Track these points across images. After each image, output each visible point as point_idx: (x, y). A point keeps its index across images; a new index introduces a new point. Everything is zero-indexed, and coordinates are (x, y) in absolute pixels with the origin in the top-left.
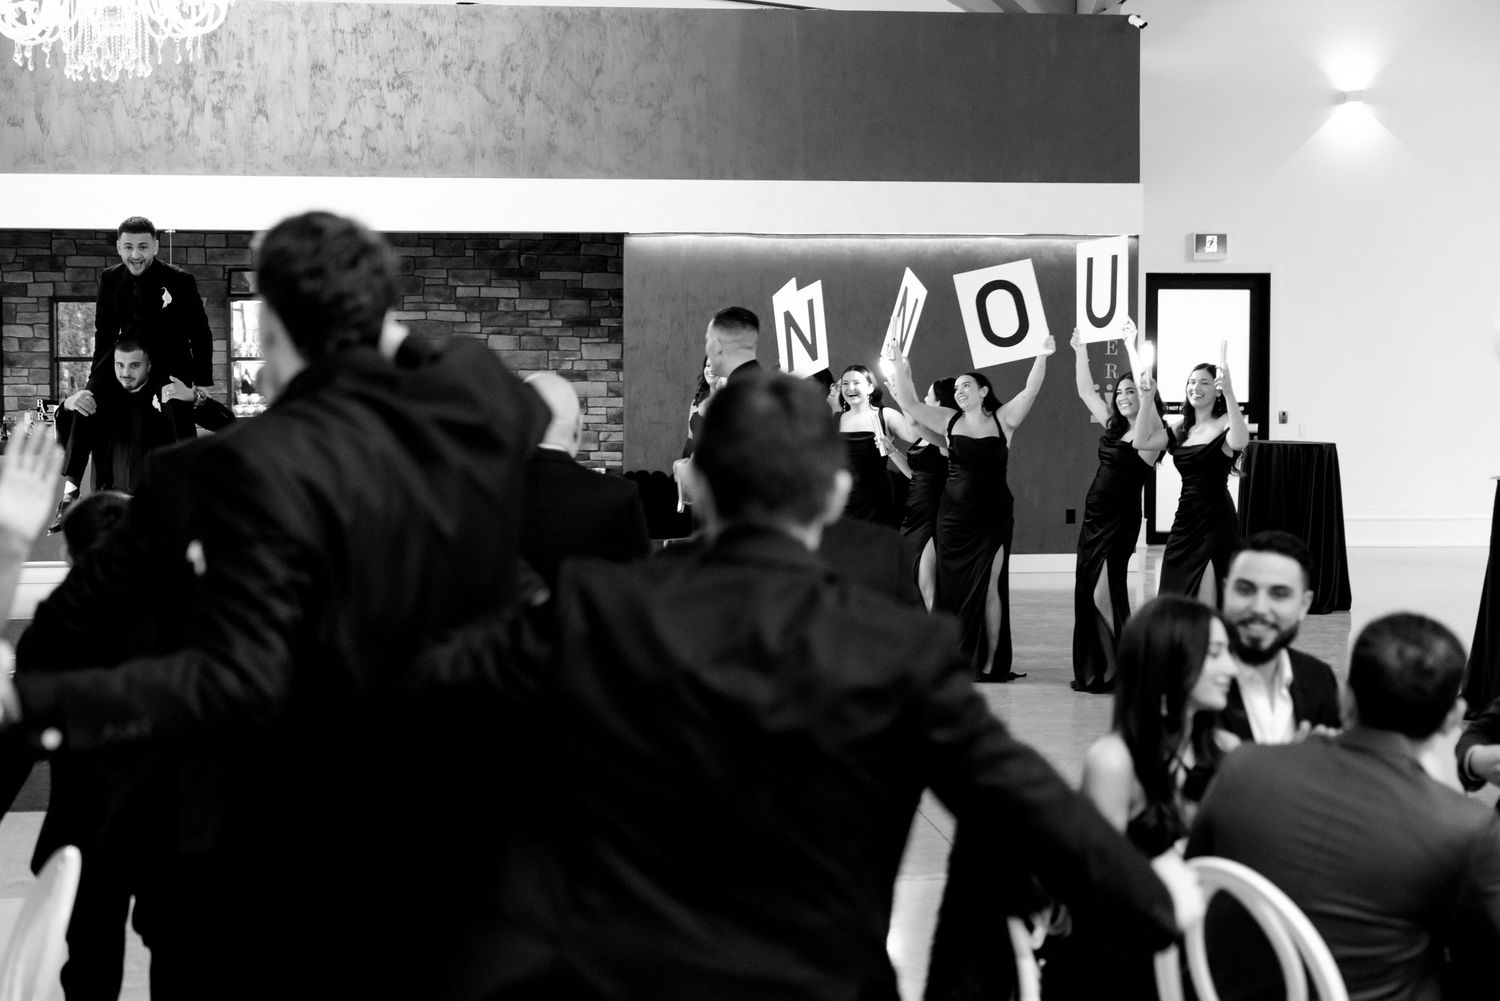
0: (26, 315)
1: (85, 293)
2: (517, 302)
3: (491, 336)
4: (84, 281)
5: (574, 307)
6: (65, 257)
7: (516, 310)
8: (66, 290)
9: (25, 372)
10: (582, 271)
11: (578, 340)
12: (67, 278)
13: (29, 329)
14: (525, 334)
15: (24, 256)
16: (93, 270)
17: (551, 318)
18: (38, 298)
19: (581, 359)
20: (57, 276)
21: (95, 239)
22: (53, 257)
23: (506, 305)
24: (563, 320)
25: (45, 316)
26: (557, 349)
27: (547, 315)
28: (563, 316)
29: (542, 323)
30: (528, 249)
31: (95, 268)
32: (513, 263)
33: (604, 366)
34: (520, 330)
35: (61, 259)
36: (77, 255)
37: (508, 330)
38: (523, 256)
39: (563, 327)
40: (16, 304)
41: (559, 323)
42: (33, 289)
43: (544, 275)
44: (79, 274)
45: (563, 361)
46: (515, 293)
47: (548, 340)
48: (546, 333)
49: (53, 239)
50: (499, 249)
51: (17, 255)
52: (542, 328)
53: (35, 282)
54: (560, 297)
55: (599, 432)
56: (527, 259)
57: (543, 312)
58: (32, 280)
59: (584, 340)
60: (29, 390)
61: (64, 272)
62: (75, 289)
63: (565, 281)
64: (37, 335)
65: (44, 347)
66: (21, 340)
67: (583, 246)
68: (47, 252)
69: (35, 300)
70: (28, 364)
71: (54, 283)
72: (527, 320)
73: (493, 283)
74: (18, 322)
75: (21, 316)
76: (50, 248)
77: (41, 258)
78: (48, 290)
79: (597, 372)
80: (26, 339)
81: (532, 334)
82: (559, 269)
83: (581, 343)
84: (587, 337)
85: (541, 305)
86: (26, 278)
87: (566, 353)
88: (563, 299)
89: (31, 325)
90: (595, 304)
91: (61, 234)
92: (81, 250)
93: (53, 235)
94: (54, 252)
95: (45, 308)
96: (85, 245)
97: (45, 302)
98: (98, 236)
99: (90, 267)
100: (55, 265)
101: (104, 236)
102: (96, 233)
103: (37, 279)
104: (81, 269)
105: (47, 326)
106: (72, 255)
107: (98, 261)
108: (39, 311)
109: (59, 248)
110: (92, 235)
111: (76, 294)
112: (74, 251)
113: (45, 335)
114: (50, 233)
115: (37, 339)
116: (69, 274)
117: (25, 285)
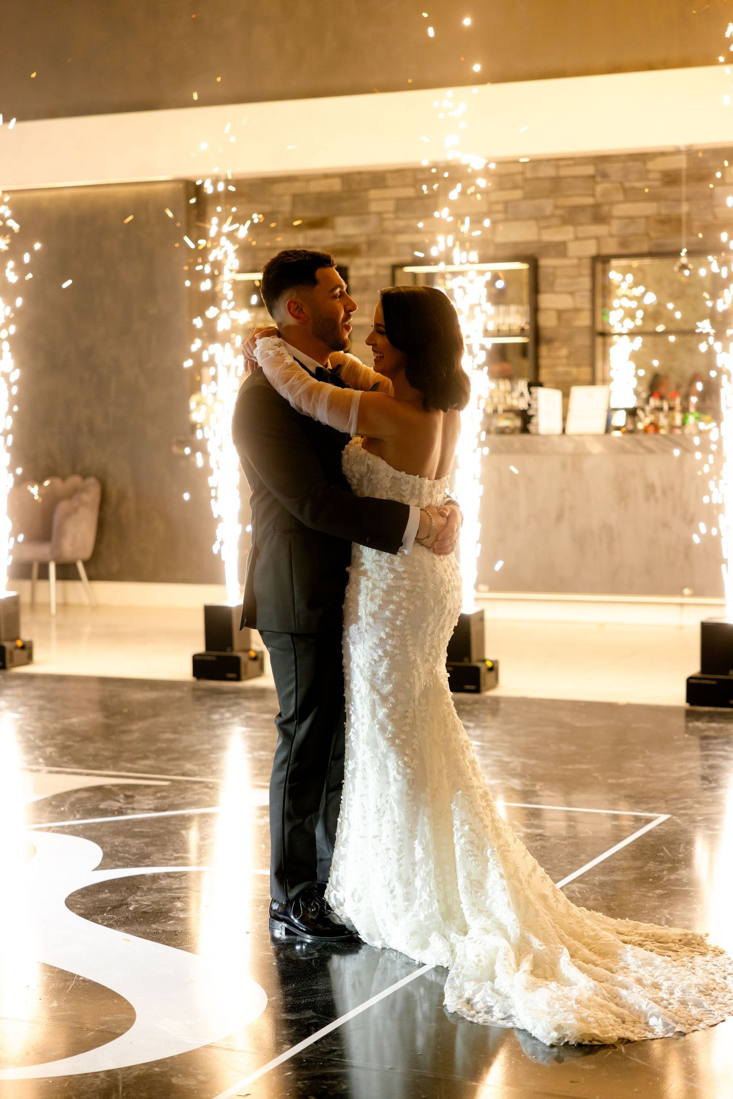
0: (565, 281)
1: (634, 249)
6: (611, 204)
8: (611, 247)
9: (564, 352)
12: (614, 232)
13: (568, 298)
15: (563, 207)
16: (643, 221)
18: (580, 259)
20: (600, 230)
21: (647, 179)
22: (597, 206)
25: (586, 282)
31: (647, 218)
35: (605, 209)
36: (625, 201)
40: (555, 268)
42: (574, 249)
49: (596, 183)
51: (556, 207)
53: (577, 239)
61: (610, 223)
62: (624, 243)
64: (579, 305)
65: (584, 320)
66: (560, 313)
68: (590, 201)
69: (575, 262)
70: (568, 340)
71: (597, 238)
74: (557, 289)
75: (561, 282)
76: (593, 195)
77: (581, 208)
78: (591, 249)
80: (566, 311)
86: (565, 234)
89: (572, 293)
91: (605, 176)
92: (631, 195)
93: (598, 179)
94: (599, 199)
95: (586, 271)
96: (634, 189)
97: (587, 262)
98: (652, 176)
99: (640, 217)
100: (599, 217)
101: (657, 175)
102: (648, 171)
103: (580, 235)
104: (632, 219)
105: (587, 294)
106: (618, 202)
107: (649, 208)
108: (581, 275)
109: (605, 194)
110: (644, 175)
111: (624, 251)
112: (621, 197)
113: (587, 305)
114: (593, 177)
115: (577, 310)
116: (615, 226)
117: (564, 244)
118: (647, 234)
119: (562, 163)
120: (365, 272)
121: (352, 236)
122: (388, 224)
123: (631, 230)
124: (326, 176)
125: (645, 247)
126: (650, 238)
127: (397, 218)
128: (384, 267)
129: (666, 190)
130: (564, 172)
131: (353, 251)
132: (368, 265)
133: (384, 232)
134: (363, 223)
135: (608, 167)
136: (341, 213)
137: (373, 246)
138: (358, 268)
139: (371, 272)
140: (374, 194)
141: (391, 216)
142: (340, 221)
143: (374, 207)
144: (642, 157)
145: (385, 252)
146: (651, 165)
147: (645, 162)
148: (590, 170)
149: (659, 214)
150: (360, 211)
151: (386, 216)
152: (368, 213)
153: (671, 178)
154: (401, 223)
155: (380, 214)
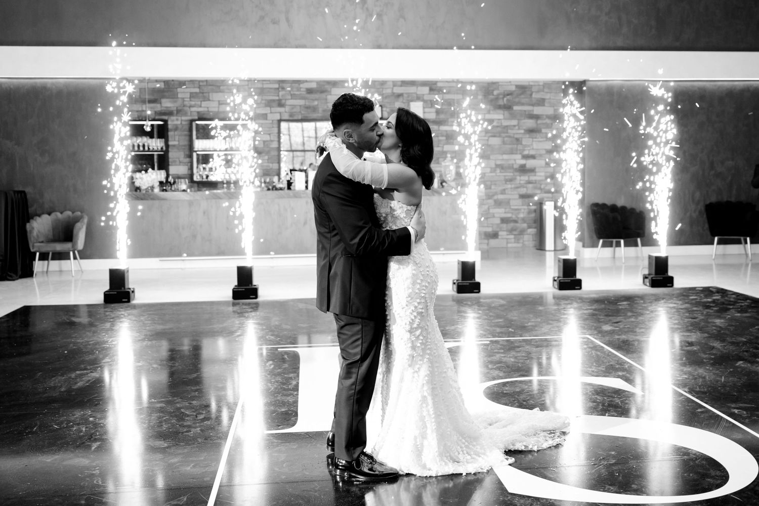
0: (267, 129)
1: (295, 118)
2: (503, 121)
3: (491, 138)
4: (295, 112)
5: (530, 123)
6: (286, 100)
7: (502, 125)
8: (286, 117)
9: (267, 158)
10: (533, 105)
11: (531, 139)
12: (287, 111)
13: (268, 136)
14: (507, 137)
15: (266, 100)
16: (298, 107)
17: (519, 129)
18: (273, 121)
19: (533, 149)
20: (282, 110)
21: (300, 91)
22: (280, 100)
23: (498, 123)
24: (525, 130)
25: (276, 130)
26: (521, 144)
27: (517, 127)
28: (524, 128)
29: (514, 131)
30: (508, 95)
31: (300, 106)
32: (501, 102)
33: (544, 152)
34: (503, 135)
35: (283, 101)
36: (291, 99)
37: (498, 135)
38: (505, 99)
39: (524, 133)
40: (262, 124)
41: (522, 131)
42: (270, 116)
43: (515, 108)
44: (293, 108)
45: (524, 150)
46: (501, 117)
47: (517, 140)
48: (516, 136)
49: (279, 91)
50: (493, 95)
51: (262, 100)
52: (514, 134)
53: (271, 113)
54: (523, 118)
55: (541, 185)
56: (507, 100)
57: (515, 126)
58: (269, 112)
59: (534, 140)
60: (269, 166)
61: (285, 107)
62: (291, 116)
63: (525, 111)
64: (272, 139)
65: (275, 145)
66: (265, 142)
67: (534, 94)
68: (277, 98)
69: (271, 122)
70: (268, 153)
71: (280, 113)
72: (507, 130)
73: (491, 112)
75: (265, 130)
76: (278, 96)
77: (274, 101)
78: (277, 117)
79: (541, 155)
80: (267, 141)
81: (509, 137)
82: (523, 104)
83: (533, 141)
84: (536, 138)
85: (514, 122)
86: (266, 110)
87: (525, 146)
88: (524, 119)
89: (269, 134)
90: (539, 122)
91: (283, 88)
92: (293, 96)
93: (280, 90)
94: (281, 98)
95: (276, 126)
96: (295, 94)
97: (276, 122)
98: (302, 90)
99: (297, 105)
100: (281, 104)
101: (305, 90)
102: (301, 88)
103: (272, 111)
104: (294, 106)
105: (277, 135)
106: (289, 99)
107: (302, 102)
108: (273, 127)
109: (282, 96)
110: (299, 89)
111: (291, 118)
112: (290, 97)
113: (276, 139)
114: (278, 89)
115: (272, 141)
116: (287, 109)
117: (266, 114)
118: (300, 112)
119: (264, 82)
120: (176, 122)
121: (170, 107)
122: (186, 103)
123: (295, 110)
124: (157, 81)
125: (300, 117)
126: (302, 114)
127: (191, 101)
128: (186, 121)
129: (308, 96)
130: (265, 86)
131: (170, 113)
132: (177, 120)
133: (184, 106)
134: (175, 102)
135: (284, 85)
136: (164, 97)
137: (179, 112)
138: (173, 121)
139: (179, 122)
140: (179, 90)
141: (189, 100)
142: (163, 101)
143: (180, 96)
144: (298, 82)
145: (186, 114)
146: (301, 86)
147: (299, 84)
148: (276, 86)
149: (305, 105)
150: (174, 97)
151: (185, 99)
152: (178, 98)
153: (310, 91)
154: (193, 103)
155: (183, 99)
